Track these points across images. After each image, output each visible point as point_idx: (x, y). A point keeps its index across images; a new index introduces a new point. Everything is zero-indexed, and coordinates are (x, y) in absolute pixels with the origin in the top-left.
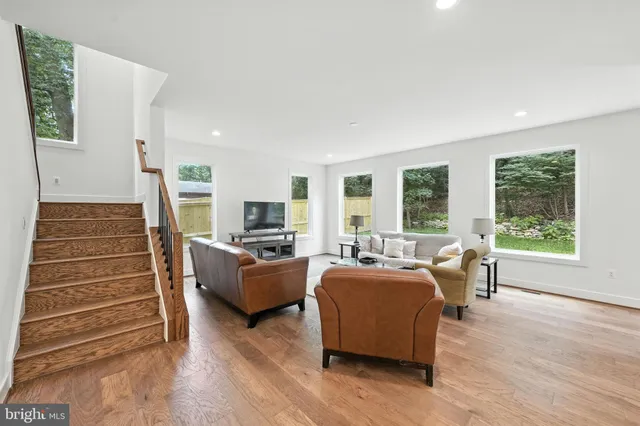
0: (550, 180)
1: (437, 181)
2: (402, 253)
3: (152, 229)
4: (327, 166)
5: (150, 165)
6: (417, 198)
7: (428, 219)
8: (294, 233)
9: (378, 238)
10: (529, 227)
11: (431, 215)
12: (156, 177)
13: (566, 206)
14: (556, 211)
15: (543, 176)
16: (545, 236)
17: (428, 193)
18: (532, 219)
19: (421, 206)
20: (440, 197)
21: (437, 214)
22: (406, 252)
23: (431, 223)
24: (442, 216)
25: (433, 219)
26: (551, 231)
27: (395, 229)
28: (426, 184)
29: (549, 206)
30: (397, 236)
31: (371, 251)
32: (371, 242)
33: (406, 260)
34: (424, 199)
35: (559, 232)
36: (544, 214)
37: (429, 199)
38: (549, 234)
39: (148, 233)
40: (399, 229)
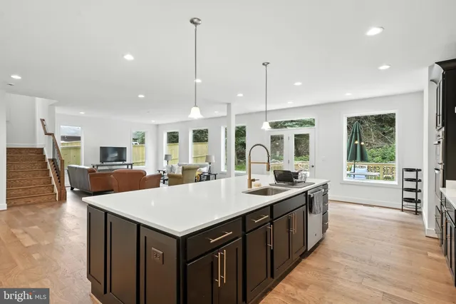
3: (49, 160)
4: (158, 125)
5: (49, 132)
8: (131, 165)
12: (51, 136)
39: (48, 161)
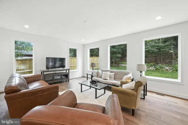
0: (158, 51)
1: (123, 52)
2: (109, 78)
4: (84, 45)
6: (117, 57)
7: (120, 64)
8: (69, 70)
9: (100, 71)
10: (151, 66)
11: (121, 63)
13: (162, 60)
14: (159, 61)
15: (155, 50)
16: (156, 69)
17: (120, 56)
18: (152, 64)
19: (118, 60)
20: (123, 57)
21: (123, 62)
22: (110, 77)
23: (120, 65)
24: (124, 63)
25: (121, 64)
26: (158, 68)
27: (107, 68)
28: (119, 53)
29: (157, 60)
30: (108, 71)
31: (97, 77)
32: (98, 73)
33: (110, 81)
34: (118, 58)
35: (160, 68)
36: (155, 62)
37: (120, 57)
38: (157, 69)
40: (109, 68)
